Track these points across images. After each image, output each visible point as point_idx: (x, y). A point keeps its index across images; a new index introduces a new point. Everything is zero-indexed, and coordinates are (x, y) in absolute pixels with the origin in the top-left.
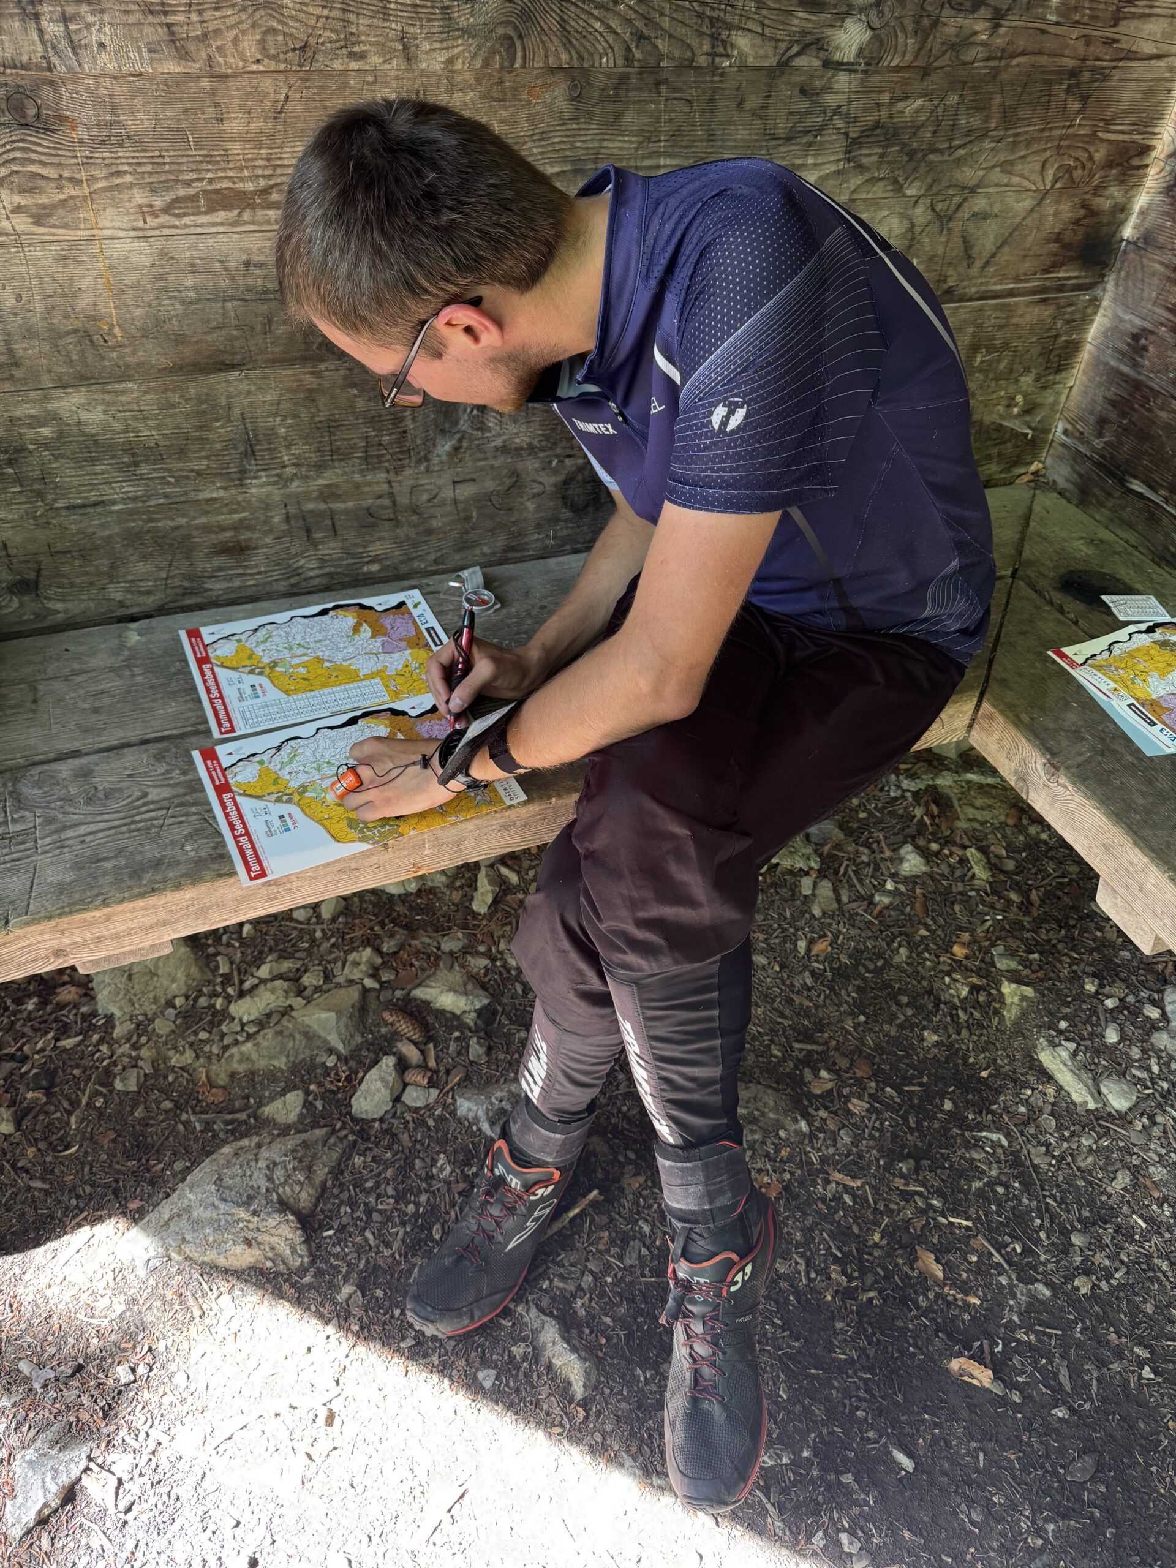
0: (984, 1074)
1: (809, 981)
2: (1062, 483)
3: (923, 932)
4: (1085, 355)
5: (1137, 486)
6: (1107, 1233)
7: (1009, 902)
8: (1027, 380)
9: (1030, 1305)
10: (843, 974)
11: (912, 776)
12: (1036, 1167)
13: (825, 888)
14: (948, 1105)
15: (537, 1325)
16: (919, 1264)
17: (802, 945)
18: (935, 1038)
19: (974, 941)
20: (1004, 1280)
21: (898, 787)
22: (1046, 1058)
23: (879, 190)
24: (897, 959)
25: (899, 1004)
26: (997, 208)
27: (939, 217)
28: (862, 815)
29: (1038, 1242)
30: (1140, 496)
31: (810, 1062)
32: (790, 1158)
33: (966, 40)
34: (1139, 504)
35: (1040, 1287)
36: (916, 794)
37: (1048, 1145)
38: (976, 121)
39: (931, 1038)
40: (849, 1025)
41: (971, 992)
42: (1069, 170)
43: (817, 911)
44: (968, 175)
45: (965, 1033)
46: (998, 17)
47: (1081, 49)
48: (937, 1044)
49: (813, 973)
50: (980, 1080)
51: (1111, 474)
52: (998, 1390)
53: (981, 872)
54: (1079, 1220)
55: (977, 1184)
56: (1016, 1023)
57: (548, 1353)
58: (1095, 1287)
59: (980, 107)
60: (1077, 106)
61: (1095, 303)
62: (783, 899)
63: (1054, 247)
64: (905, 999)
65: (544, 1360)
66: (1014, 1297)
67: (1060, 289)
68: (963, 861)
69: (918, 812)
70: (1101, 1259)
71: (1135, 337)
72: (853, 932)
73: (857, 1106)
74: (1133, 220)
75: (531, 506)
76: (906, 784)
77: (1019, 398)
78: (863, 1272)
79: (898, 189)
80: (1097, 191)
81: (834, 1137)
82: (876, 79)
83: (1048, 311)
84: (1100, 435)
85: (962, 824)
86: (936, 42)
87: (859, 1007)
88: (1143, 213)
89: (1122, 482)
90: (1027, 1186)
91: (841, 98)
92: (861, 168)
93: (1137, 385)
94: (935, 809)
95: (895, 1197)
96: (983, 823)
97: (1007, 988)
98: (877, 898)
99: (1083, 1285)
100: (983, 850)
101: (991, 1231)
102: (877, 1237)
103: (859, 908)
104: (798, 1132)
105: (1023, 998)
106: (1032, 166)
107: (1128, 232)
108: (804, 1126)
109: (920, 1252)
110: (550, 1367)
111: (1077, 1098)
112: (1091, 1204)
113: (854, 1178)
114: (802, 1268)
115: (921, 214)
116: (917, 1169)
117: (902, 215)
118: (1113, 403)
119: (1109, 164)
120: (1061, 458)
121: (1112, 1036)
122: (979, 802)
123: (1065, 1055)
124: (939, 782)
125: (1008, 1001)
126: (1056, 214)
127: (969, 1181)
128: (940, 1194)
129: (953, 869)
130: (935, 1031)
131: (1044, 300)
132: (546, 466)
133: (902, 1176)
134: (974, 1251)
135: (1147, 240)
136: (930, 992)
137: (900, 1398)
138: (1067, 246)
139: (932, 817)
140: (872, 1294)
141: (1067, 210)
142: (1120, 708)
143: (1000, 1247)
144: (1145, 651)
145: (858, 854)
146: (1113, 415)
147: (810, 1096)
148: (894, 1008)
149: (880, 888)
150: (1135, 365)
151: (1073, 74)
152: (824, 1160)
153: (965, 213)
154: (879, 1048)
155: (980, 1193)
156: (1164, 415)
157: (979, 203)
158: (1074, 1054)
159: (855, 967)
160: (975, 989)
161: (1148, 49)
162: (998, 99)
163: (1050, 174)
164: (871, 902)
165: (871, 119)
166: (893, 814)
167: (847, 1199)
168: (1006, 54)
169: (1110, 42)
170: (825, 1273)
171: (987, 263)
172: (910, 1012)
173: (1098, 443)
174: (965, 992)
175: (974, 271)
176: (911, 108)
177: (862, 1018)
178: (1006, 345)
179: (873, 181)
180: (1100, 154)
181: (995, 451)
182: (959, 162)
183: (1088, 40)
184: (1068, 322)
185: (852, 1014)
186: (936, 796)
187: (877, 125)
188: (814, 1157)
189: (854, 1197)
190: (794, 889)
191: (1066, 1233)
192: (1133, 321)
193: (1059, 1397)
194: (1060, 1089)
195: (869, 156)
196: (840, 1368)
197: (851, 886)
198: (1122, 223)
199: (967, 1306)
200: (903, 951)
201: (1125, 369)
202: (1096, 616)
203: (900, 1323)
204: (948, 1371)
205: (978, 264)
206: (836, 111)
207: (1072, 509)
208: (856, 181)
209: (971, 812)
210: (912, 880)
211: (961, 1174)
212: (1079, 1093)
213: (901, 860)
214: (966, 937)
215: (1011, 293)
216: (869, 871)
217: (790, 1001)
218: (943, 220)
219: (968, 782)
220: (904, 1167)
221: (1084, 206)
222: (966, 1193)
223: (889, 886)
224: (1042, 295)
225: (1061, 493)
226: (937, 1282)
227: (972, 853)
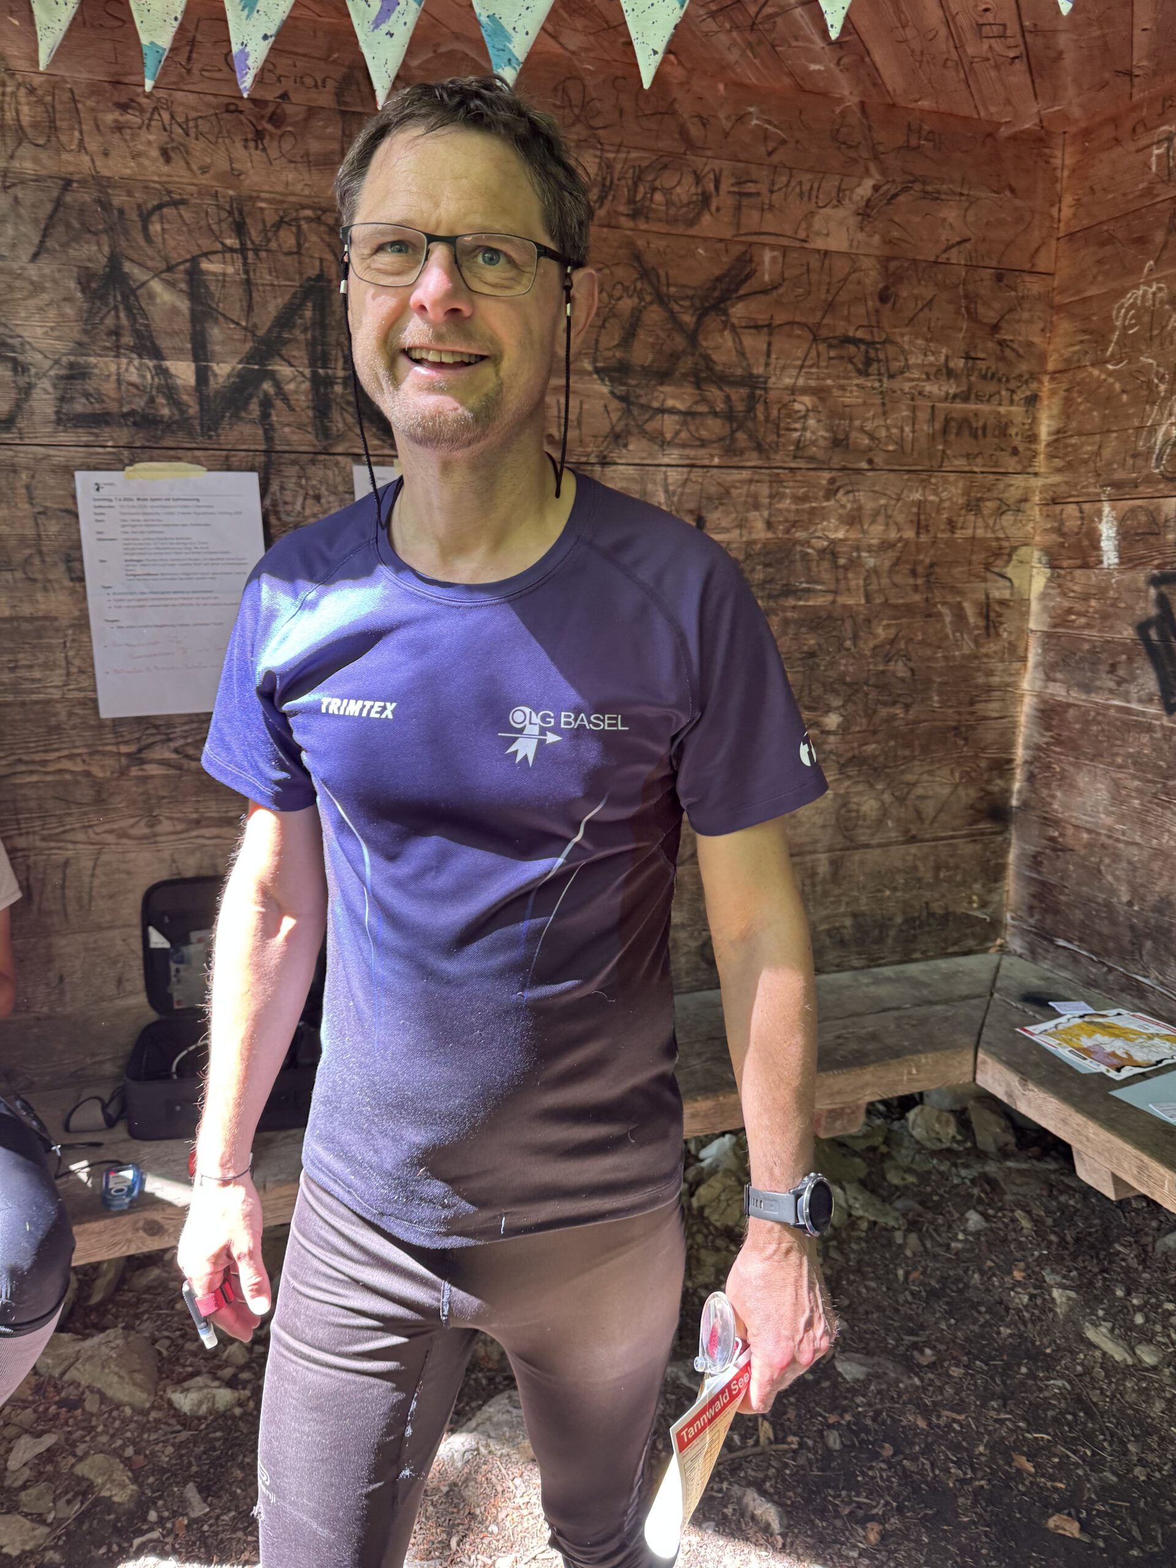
0: (1048, 1351)
1: (909, 1298)
2: (1019, 951)
3: (989, 1263)
4: (1011, 871)
5: (1061, 942)
6: (1153, 1441)
7: (1050, 1242)
8: (977, 887)
9: (1102, 1488)
10: (933, 1294)
11: (967, 1166)
12: (1095, 1404)
13: (913, 1238)
14: (1024, 1370)
15: (739, 1493)
16: (1015, 1464)
17: (901, 1273)
18: (1009, 1331)
19: (1028, 1267)
20: (1080, 1472)
21: (958, 1176)
22: (1091, 1334)
23: (861, 787)
24: (973, 1282)
25: (979, 1312)
26: (930, 793)
27: (897, 798)
28: (936, 1198)
29: (1103, 1449)
30: (1065, 948)
31: (917, 1347)
32: (910, 1401)
33: (893, 718)
34: (1066, 953)
35: (1108, 1474)
36: (973, 1181)
37: (1101, 1389)
38: (907, 753)
39: (1005, 1331)
40: (943, 1326)
41: (1030, 1299)
42: (968, 773)
43: (909, 1253)
44: (910, 778)
45: (1030, 1325)
46: (907, 707)
47: (957, 717)
48: (1011, 1336)
49: (912, 1293)
50: (1045, 1354)
51: (1045, 938)
52: (1086, 1539)
53: (1026, 1223)
54: (1133, 1435)
55: (1050, 1413)
56: (1067, 1315)
57: (751, 1508)
58: (1148, 1476)
59: (908, 745)
60: (962, 742)
61: (1008, 843)
62: (883, 1246)
63: (971, 812)
64: (983, 1309)
65: (748, 1514)
66: (1089, 1481)
67: (982, 834)
68: (1014, 1220)
69: (976, 1191)
70: (1151, 1457)
71: (1035, 857)
72: (938, 1265)
73: (956, 1372)
74: (1015, 796)
75: (683, 960)
76: (964, 1172)
77: (975, 898)
78: (974, 1470)
79: (872, 786)
80: (989, 782)
81: (941, 1390)
82: (849, 737)
83: (978, 847)
84: (1032, 916)
85: (1008, 1197)
86: (876, 720)
87: (950, 1313)
88: (1020, 792)
89: (1052, 942)
90: (1090, 1415)
91: (833, 746)
92: (849, 777)
93: (1044, 884)
94: (988, 1189)
95: (991, 1422)
96: (1025, 1196)
97: (1056, 1293)
98: (953, 1245)
99: (1140, 1473)
100: (1029, 1212)
101: (1069, 1443)
102: (981, 1449)
103: (941, 1251)
104: (913, 1385)
105: (1069, 1298)
106: (945, 772)
107: (1014, 802)
108: (917, 1381)
109: (1015, 1456)
110: (753, 1517)
111: (1118, 1358)
112: (1140, 1425)
113: (959, 1413)
114: (928, 1466)
115: (887, 797)
116: (1005, 1405)
117: (876, 799)
118: (1034, 896)
119: (991, 769)
120: (1014, 935)
121: (1139, 1319)
122: (1018, 1181)
123: (1104, 1330)
124: (987, 1169)
125: (1058, 1301)
126: (967, 795)
127: (1045, 1410)
128: (1024, 1419)
129: (1006, 1225)
130: (1008, 1326)
131: (974, 841)
132: (691, 936)
133: (994, 1409)
134: (1055, 1455)
135: (1025, 805)
136: (1001, 1302)
137: (1012, 1544)
138: (979, 811)
139: (987, 1194)
140: (983, 1482)
141: (973, 793)
142: (1064, 1053)
143: (1075, 1452)
144: (1079, 1026)
145: (935, 1219)
146: (1036, 903)
147: (919, 1366)
148: (976, 1314)
149: (955, 1238)
150: (1039, 872)
151: (955, 728)
152: (934, 1403)
153: (912, 796)
154: (967, 1339)
155: (1055, 1419)
156: (1063, 898)
157: (919, 791)
158: (1112, 1330)
159: (943, 1289)
160: (1032, 1297)
161: (994, 715)
162: (916, 742)
163: (957, 775)
164: (948, 1248)
165: (850, 754)
166: (958, 1195)
167: (956, 1427)
168: (916, 722)
169: (972, 713)
170: (947, 1471)
171: (932, 822)
172: (987, 1317)
173: (1032, 921)
174: (1026, 1299)
175: (926, 826)
176: (870, 748)
177: (953, 1321)
178: (957, 867)
179: (856, 783)
180: (983, 764)
181: (969, 931)
182: (903, 772)
183: (959, 713)
184: (994, 852)
185: (945, 1318)
186: (989, 1181)
187: (854, 757)
188: (927, 1402)
189: (961, 1426)
190: (890, 1242)
191: (1123, 1443)
192: (1031, 849)
193: (1132, 1543)
194: (1104, 1354)
195: (852, 771)
196: (965, 1527)
197: (932, 1238)
198: (1011, 797)
199: (1056, 1490)
200: (977, 1276)
201: (1035, 875)
202: (1047, 1012)
203: (1006, 1500)
204: (1047, 1530)
205: (928, 822)
206: (831, 752)
207: (1028, 964)
208: (847, 783)
209: (1015, 1189)
210: (977, 1234)
211: (1037, 1406)
212: (1118, 1353)
213: (967, 1220)
214: (1022, 1265)
215: (952, 837)
216: (945, 1228)
217: (897, 1311)
218: (901, 800)
219: (1009, 1168)
220: (994, 1404)
221: (982, 790)
222: (1045, 1419)
223: (961, 1236)
224: (973, 838)
225: (1020, 956)
226: (1030, 1474)
227: (1019, 1214)
